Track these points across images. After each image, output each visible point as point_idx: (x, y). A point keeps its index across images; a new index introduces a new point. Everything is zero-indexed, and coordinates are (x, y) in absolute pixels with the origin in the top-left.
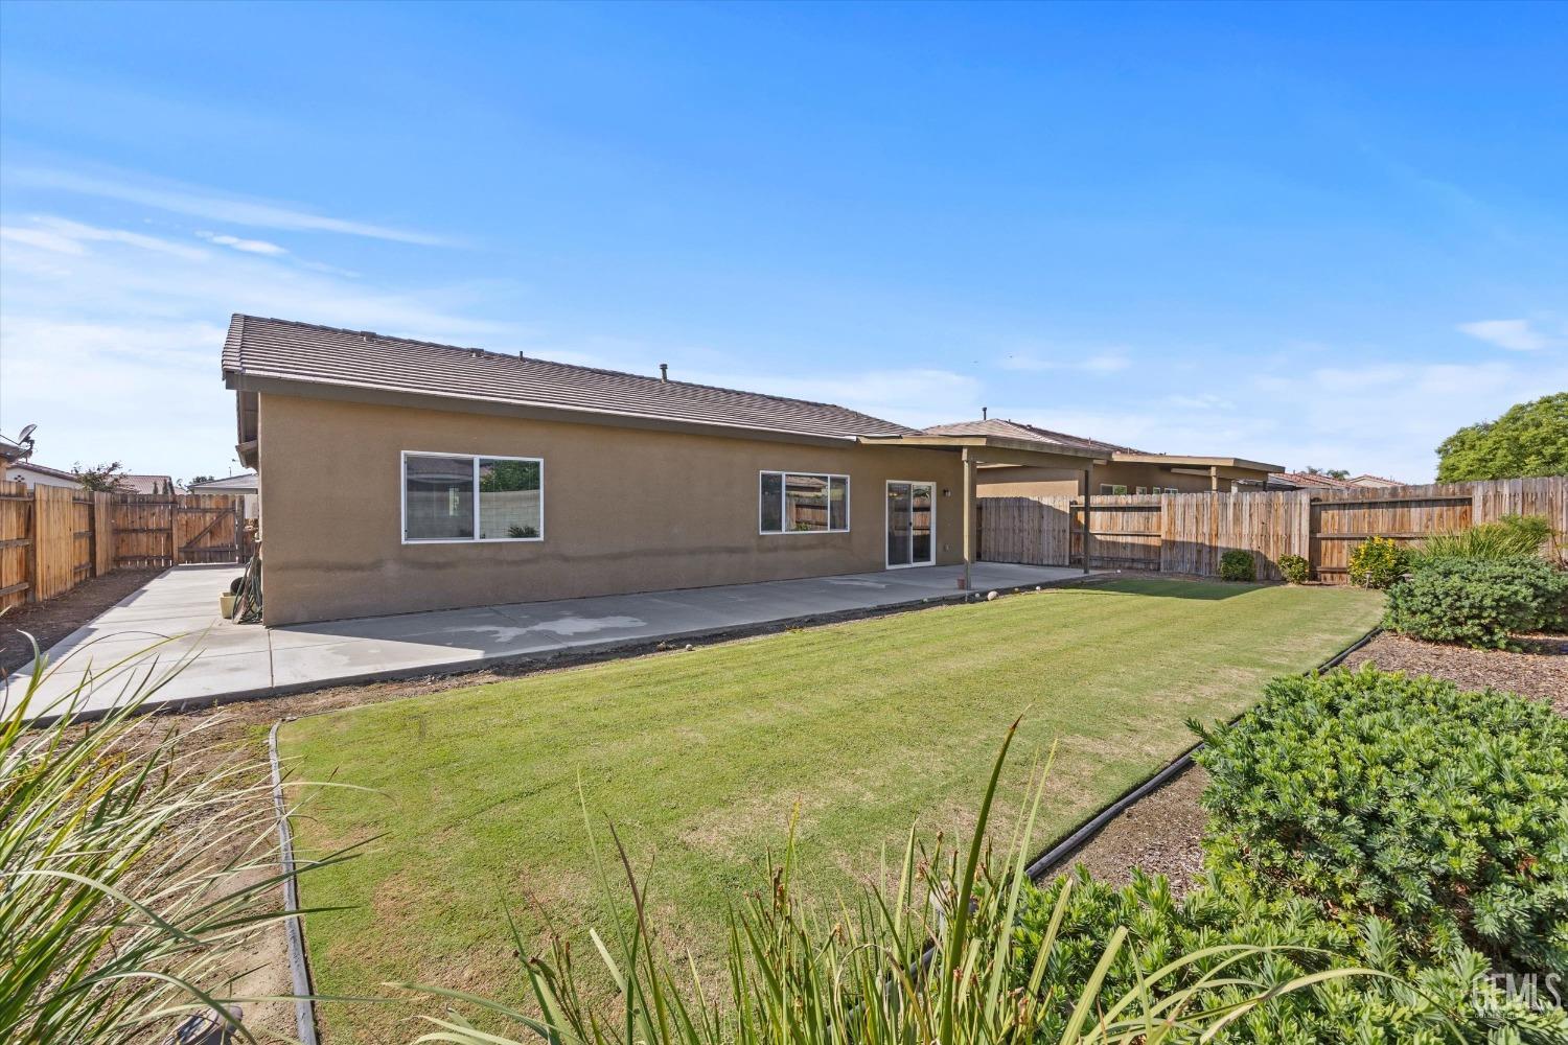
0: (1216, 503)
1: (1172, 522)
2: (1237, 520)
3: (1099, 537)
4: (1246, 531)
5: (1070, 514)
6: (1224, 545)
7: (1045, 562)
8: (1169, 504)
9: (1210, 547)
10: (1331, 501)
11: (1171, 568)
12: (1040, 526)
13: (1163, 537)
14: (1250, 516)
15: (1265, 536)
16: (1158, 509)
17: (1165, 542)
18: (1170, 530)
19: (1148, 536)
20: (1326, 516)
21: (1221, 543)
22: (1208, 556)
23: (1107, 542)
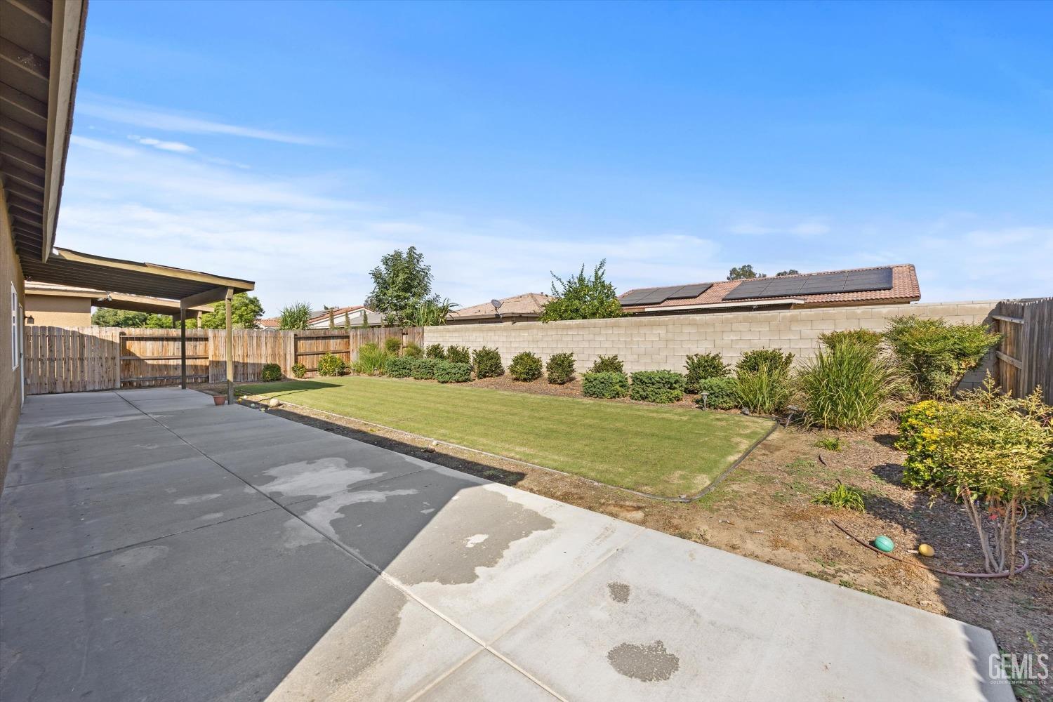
0: (245, 336)
1: (216, 348)
2: (258, 345)
3: (149, 362)
4: (263, 352)
5: (120, 343)
6: (251, 362)
7: (88, 389)
8: (215, 337)
9: (243, 363)
10: (302, 336)
11: (217, 379)
12: (82, 354)
13: (211, 359)
14: (266, 343)
15: (273, 355)
16: (207, 339)
17: (212, 362)
18: (215, 354)
19: (196, 359)
20: (300, 343)
21: (250, 361)
22: (242, 370)
23: (159, 365)
